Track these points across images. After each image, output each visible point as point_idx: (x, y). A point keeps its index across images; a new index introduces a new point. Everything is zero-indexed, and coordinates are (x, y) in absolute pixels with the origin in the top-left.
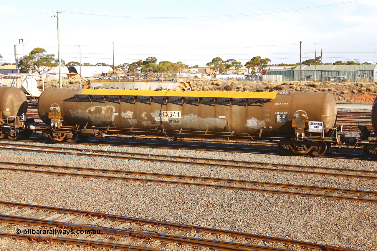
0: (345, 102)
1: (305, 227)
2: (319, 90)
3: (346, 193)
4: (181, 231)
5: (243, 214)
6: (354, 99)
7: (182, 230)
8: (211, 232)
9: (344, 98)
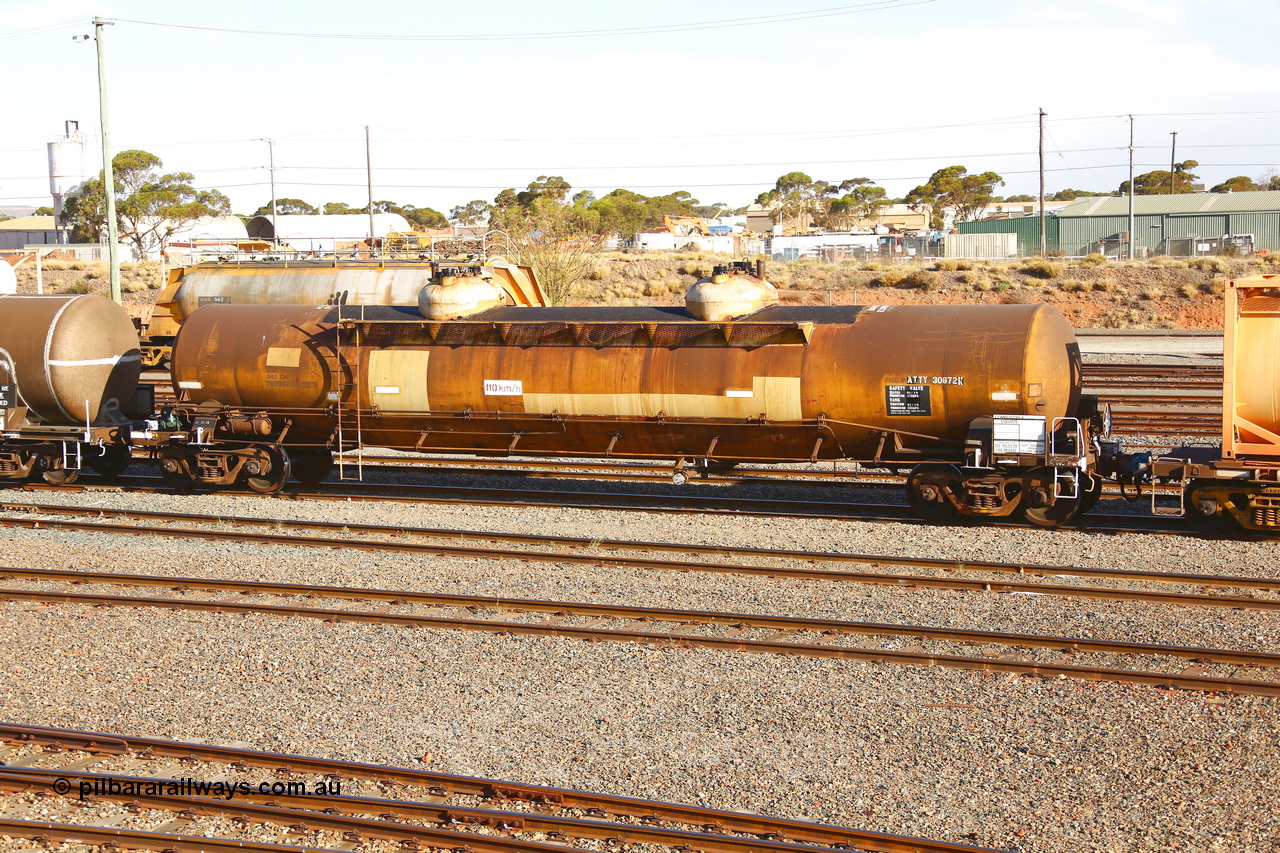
0: (1150, 331)
1: (497, 731)
2: (1060, 286)
3: (738, 627)
4: (89, 755)
5: (339, 698)
6: (1184, 319)
7: (93, 753)
8: (182, 756)
9: (1147, 316)
